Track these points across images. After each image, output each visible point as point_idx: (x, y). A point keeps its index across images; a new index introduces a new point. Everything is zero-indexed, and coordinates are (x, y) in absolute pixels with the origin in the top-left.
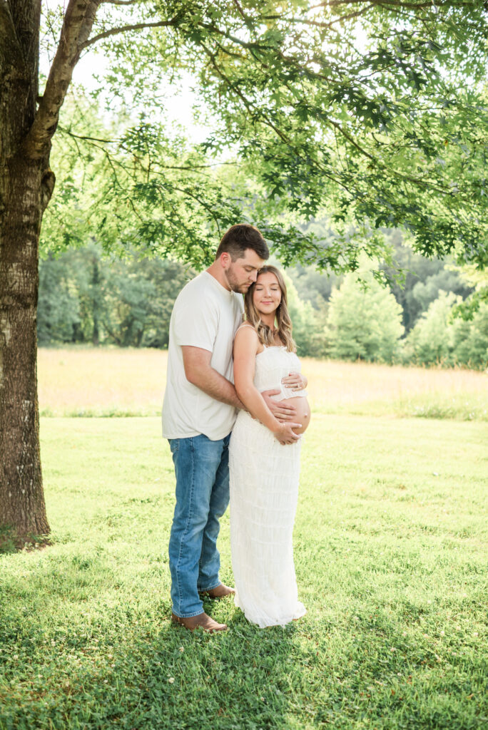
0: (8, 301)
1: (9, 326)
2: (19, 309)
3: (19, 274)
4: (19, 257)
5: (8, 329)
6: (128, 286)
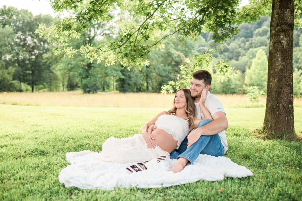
0: (285, 27)
1: (285, 39)
2: (290, 31)
3: (290, 14)
4: (290, 6)
5: (285, 40)
6: (161, 68)
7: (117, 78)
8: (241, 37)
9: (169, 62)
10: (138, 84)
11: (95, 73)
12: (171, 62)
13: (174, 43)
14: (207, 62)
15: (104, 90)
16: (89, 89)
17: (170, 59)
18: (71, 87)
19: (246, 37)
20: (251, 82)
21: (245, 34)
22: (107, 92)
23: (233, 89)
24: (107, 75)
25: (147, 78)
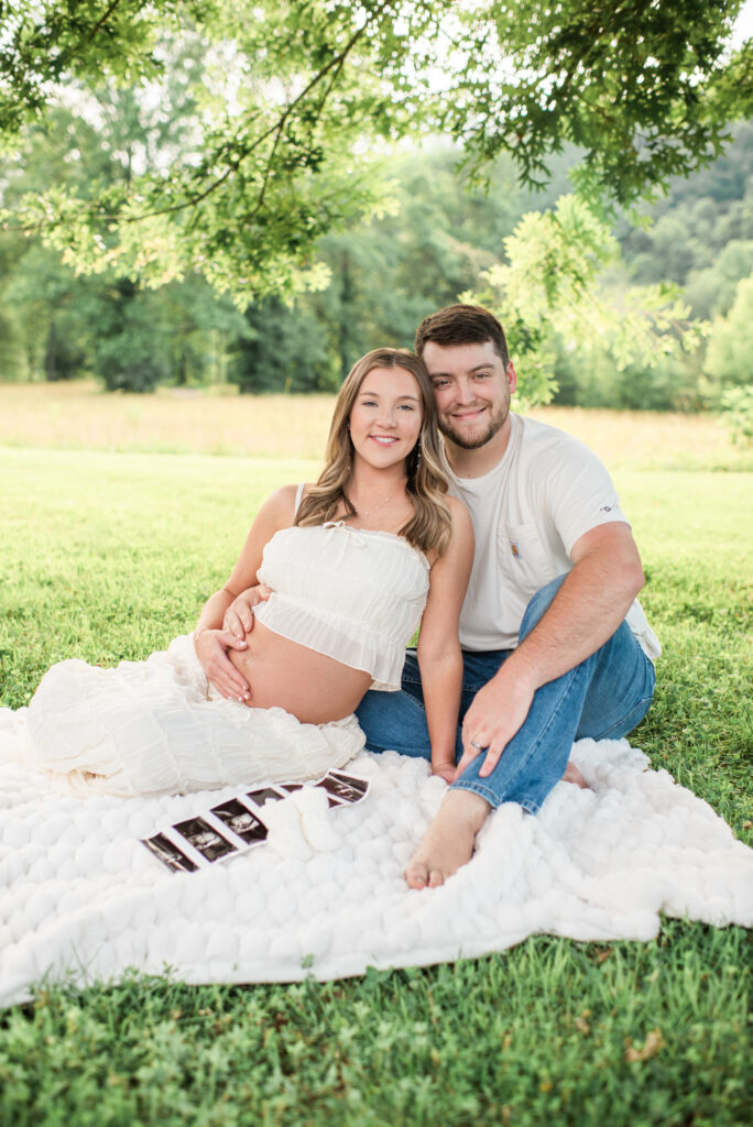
6: (395, 306)
7: (233, 338)
8: (701, 196)
9: (427, 281)
10: (308, 360)
11: (148, 318)
12: (436, 280)
13: (448, 211)
14: (579, 279)
15: (181, 380)
16: (127, 377)
17: (431, 271)
18: (62, 366)
19: (719, 197)
20: (727, 368)
21: (716, 186)
22: (193, 387)
23: (660, 391)
24: (192, 326)
25: (342, 342)
